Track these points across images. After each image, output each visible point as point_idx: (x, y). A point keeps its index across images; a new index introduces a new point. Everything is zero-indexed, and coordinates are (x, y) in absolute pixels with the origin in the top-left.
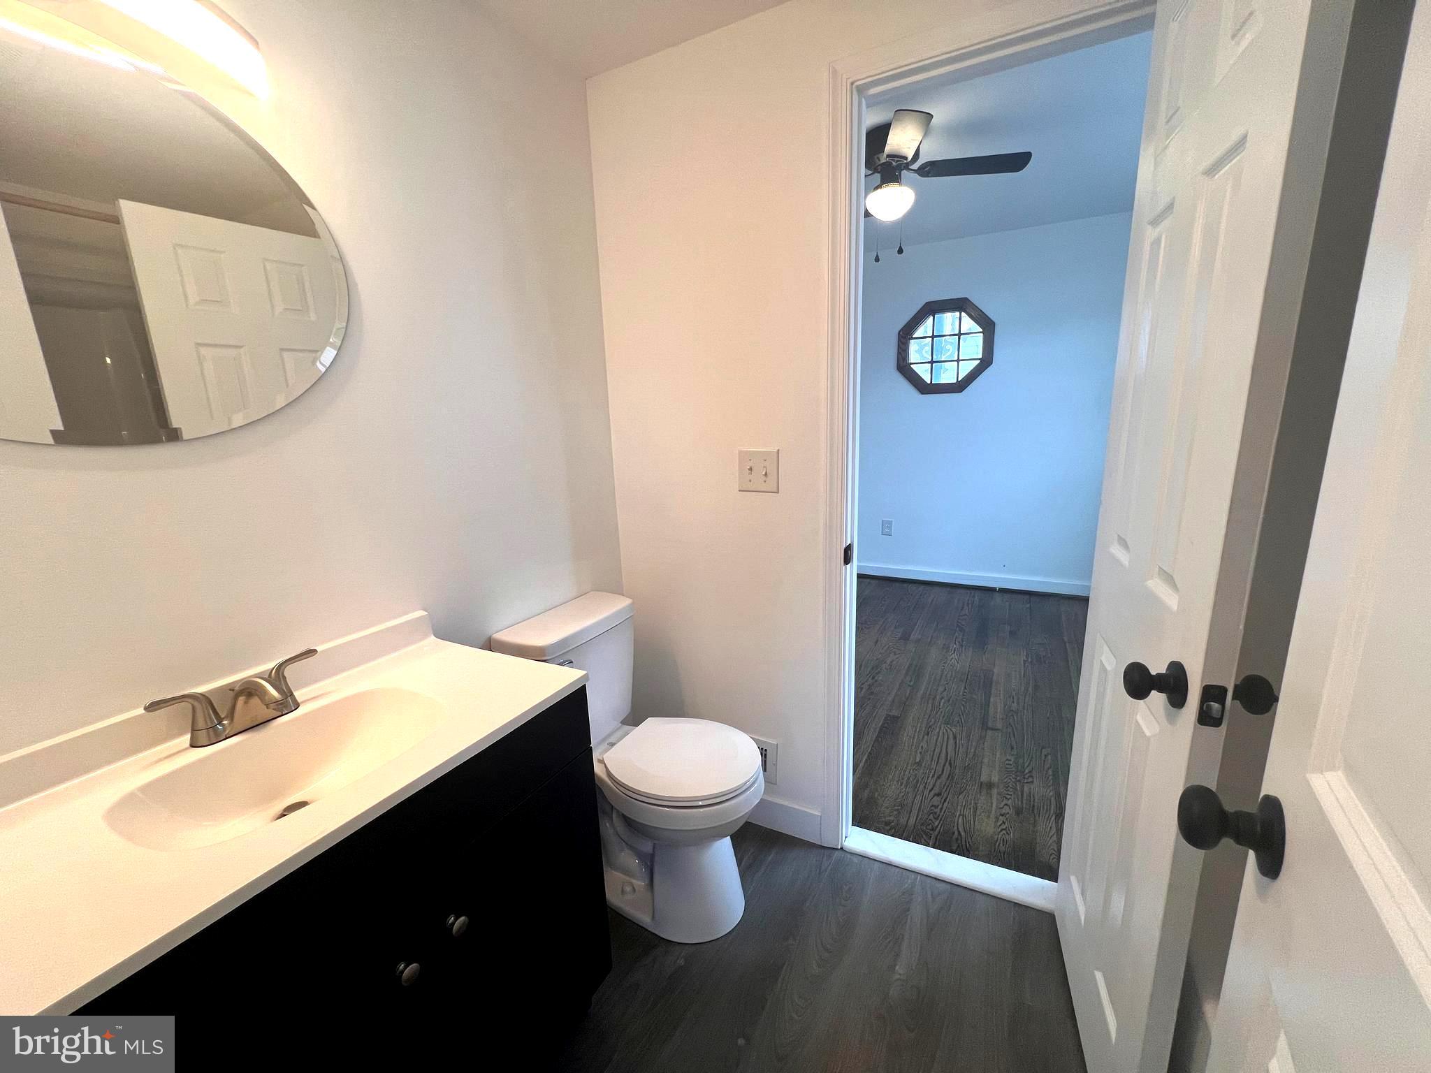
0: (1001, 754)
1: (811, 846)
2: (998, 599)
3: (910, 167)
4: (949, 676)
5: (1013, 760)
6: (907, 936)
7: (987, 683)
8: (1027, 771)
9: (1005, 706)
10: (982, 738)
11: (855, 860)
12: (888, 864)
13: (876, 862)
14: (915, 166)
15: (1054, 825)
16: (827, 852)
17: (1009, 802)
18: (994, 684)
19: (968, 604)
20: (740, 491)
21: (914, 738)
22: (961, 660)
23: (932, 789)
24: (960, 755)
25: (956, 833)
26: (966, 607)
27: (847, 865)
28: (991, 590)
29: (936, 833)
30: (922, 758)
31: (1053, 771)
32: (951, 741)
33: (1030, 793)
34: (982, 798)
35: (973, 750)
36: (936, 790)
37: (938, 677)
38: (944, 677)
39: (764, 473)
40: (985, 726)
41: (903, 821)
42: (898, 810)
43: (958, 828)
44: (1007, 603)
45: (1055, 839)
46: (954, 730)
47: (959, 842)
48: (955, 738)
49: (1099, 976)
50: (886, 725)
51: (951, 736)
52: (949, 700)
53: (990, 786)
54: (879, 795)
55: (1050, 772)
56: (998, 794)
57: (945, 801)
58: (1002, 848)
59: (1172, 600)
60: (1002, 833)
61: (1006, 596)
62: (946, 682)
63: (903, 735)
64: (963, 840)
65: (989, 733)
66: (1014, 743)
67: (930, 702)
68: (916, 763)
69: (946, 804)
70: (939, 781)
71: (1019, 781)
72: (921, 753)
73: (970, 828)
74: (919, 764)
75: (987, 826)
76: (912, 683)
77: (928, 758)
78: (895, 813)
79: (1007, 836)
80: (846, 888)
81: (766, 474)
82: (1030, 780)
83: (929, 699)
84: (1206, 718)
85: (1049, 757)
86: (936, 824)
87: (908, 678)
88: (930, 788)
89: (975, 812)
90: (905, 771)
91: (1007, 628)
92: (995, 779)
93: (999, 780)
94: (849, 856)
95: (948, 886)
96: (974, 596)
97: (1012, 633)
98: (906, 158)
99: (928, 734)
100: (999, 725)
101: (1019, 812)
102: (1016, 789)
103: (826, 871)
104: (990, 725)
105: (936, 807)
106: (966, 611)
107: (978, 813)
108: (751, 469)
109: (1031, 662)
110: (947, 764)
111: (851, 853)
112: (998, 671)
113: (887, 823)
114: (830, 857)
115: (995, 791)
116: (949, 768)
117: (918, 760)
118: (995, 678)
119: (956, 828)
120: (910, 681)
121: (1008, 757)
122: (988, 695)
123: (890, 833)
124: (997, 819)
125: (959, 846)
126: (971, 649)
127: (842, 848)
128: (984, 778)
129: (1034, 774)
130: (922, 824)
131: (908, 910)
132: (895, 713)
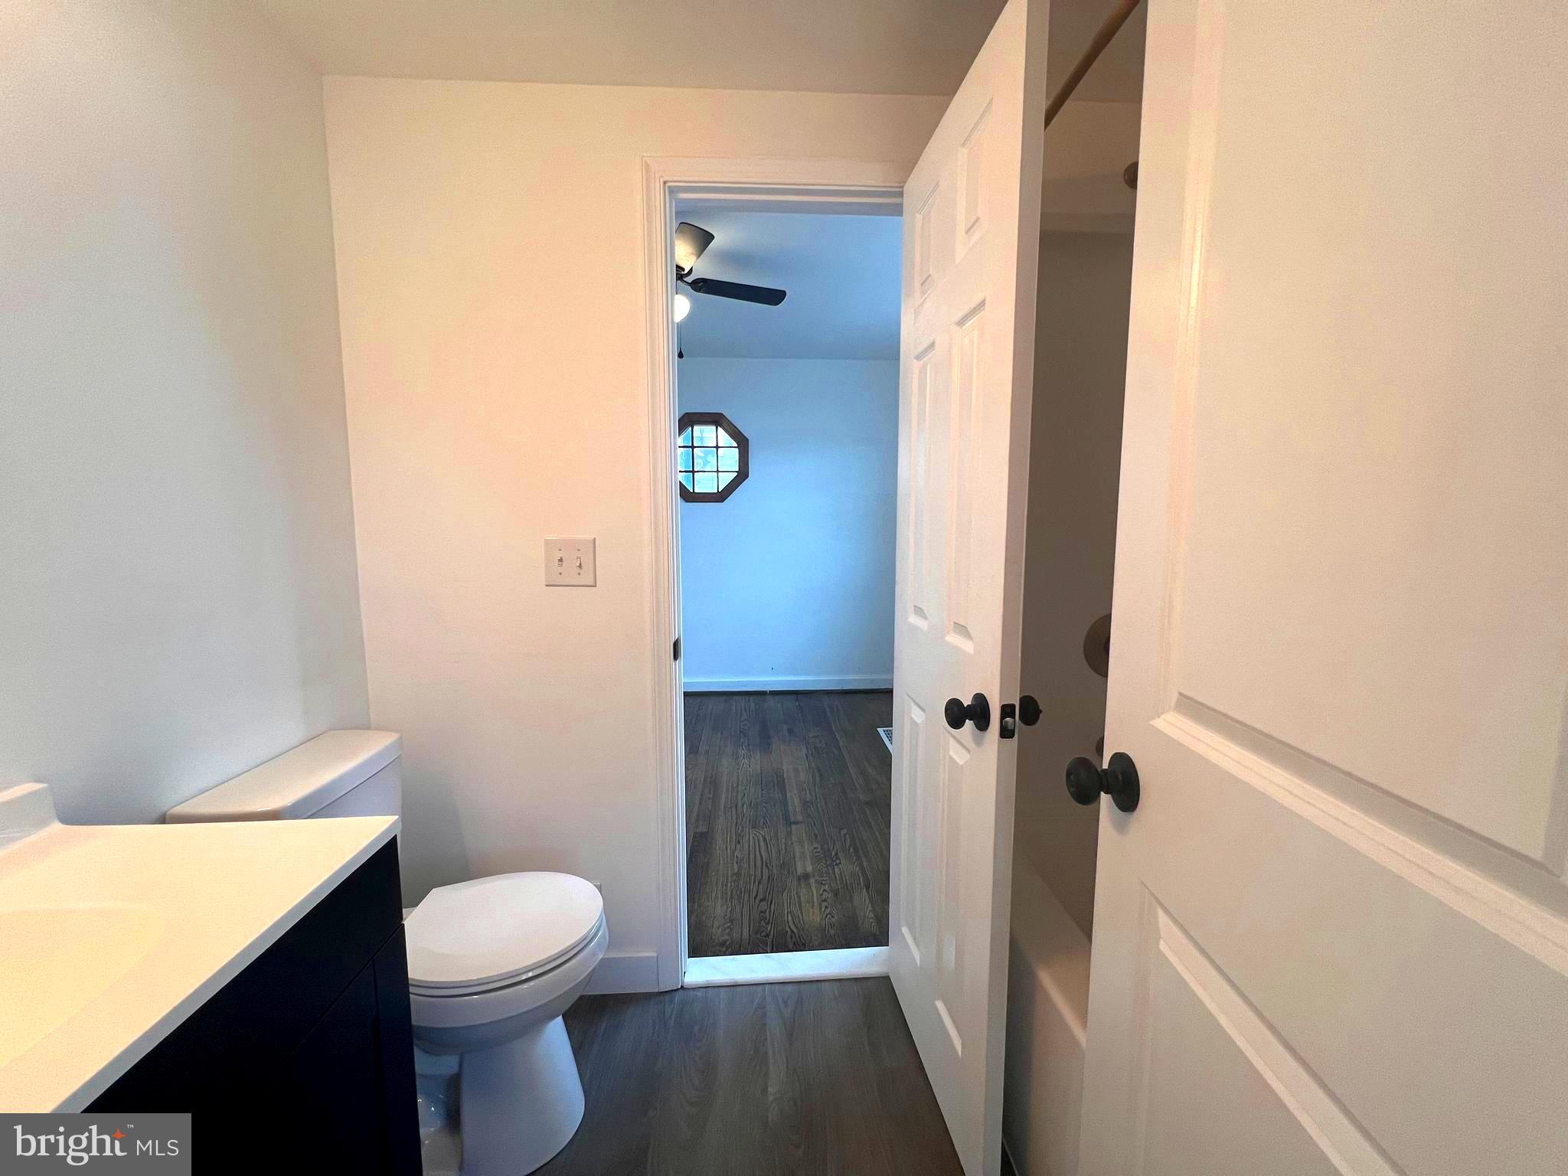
0: (808, 844)
1: (648, 996)
2: (771, 702)
3: (685, 279)
4: (745, 781)
5: (819, 847)
6: (770, 1053)
7: (781, 784)
8: (833, 854)
9: (800, 799)
10: (789, 834)
11: (699, 994)
12: (734, 986)
13: (722, 989)
14: (689, 279)
15: (867, 897)
16: (667, 997)
17: (827, 887)
18: (786, 781)
19: (745, 710)
20: (547, 586)
21: (727, 849)
22: (753, 763)
23: (757, 895)
24: (774, 856)
25: (789, 930)
26: (743, 712)
27: (693, 1001)
28: (763, 693)
29: (771, 937)
30: (740, 868)
31: (854, 849)
32: (762, 844)
33: (841, 873)
34: (804, 890)
35: (783, 847)
36: (760, 896)
37: (735, 785)
38: (740, 783)
39: (578, 565)
40: (789, 823)
41: (736, 935)
42: (728, 927)
43: (790, 927)
44: (779, 705)
45: (870, 909)
46: (762, 833)
47: (794, 938)
48: (765, 839)
49: (939, 1005)
50: (696, 844)
51: (761, 838)
52: (751, 805)
53: (806, 877)
54: (707, 917)
55: (852, 850)
56: (816, 882)
57: (771, 903)
58: (832, 932)
59: (968, 646)
60: (827, 919)
61: (777, 698)
62: (744, 788)
63: (715, 849)
64: (797, 936)
65: (794, 827)
66: (817, 832)
67: (734, 810)
68: (734, 874)
69: (773, 906)
70: (761, 886)
71: (830, 865)
72: (737, 863)
73: (799, 922)
74: (738, 874)
75: (813, 916)
76: (711, 796)
77: (745, 865)
78: (727, 931)
79: (834, 920)
80: (697, 1028)
81: (580, 566)
82: (838, 861)
83: (731, 807)
84: (1006, 733)
85: (847, 836)
86: (769, 929)
87: (706, 791)
88: (754, 895)
89: (800, 906)
90: (726, 885)
91: (785, 727)
92: (809, 869)
93: (813, 869)
94: (692, 993)
95: (796, 987)
96: (749, 701)
97: (790, 731)
98: (683, 269)
99: (739, 842)
100: (800, 818)
101: (836, 894)
102: (829, 874)
103: (670, 1017)
104: (792, 819)
105: (765, 912)
106: (745, 717)
107: (803, 905)
108: (561, 560)
109: (812, 754)
110: (764, 867)
111: (693, 989)
112: (787, 767)
113: (723, 944)
114: (672, 1001)
115: (812, 881)
116: (767, 870)
117: (736, 871)
118: (785, 776)
119: (787, 927)
120: (710, 793)
121: (815, 845)
122: (783, 791)
123: (727, 953)
124: (820, 905)
125: (794, 944)
126: (758, 752)
127: (682, 987)
128: (800, 871)
129: (840, 855)
130: (756, 933)
131: (765, 1025)
132: (702, 829)
